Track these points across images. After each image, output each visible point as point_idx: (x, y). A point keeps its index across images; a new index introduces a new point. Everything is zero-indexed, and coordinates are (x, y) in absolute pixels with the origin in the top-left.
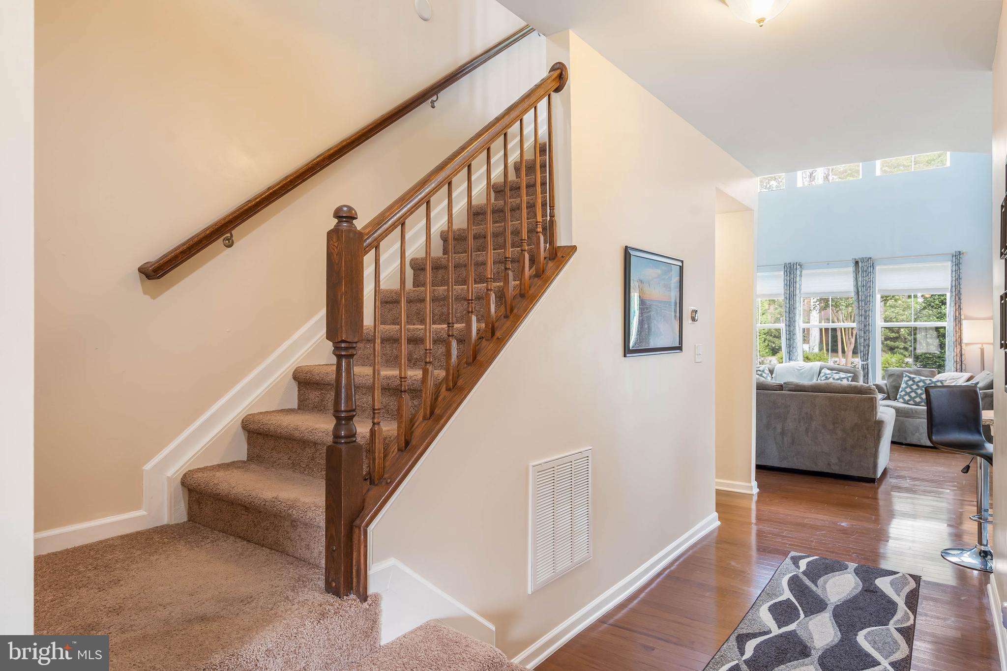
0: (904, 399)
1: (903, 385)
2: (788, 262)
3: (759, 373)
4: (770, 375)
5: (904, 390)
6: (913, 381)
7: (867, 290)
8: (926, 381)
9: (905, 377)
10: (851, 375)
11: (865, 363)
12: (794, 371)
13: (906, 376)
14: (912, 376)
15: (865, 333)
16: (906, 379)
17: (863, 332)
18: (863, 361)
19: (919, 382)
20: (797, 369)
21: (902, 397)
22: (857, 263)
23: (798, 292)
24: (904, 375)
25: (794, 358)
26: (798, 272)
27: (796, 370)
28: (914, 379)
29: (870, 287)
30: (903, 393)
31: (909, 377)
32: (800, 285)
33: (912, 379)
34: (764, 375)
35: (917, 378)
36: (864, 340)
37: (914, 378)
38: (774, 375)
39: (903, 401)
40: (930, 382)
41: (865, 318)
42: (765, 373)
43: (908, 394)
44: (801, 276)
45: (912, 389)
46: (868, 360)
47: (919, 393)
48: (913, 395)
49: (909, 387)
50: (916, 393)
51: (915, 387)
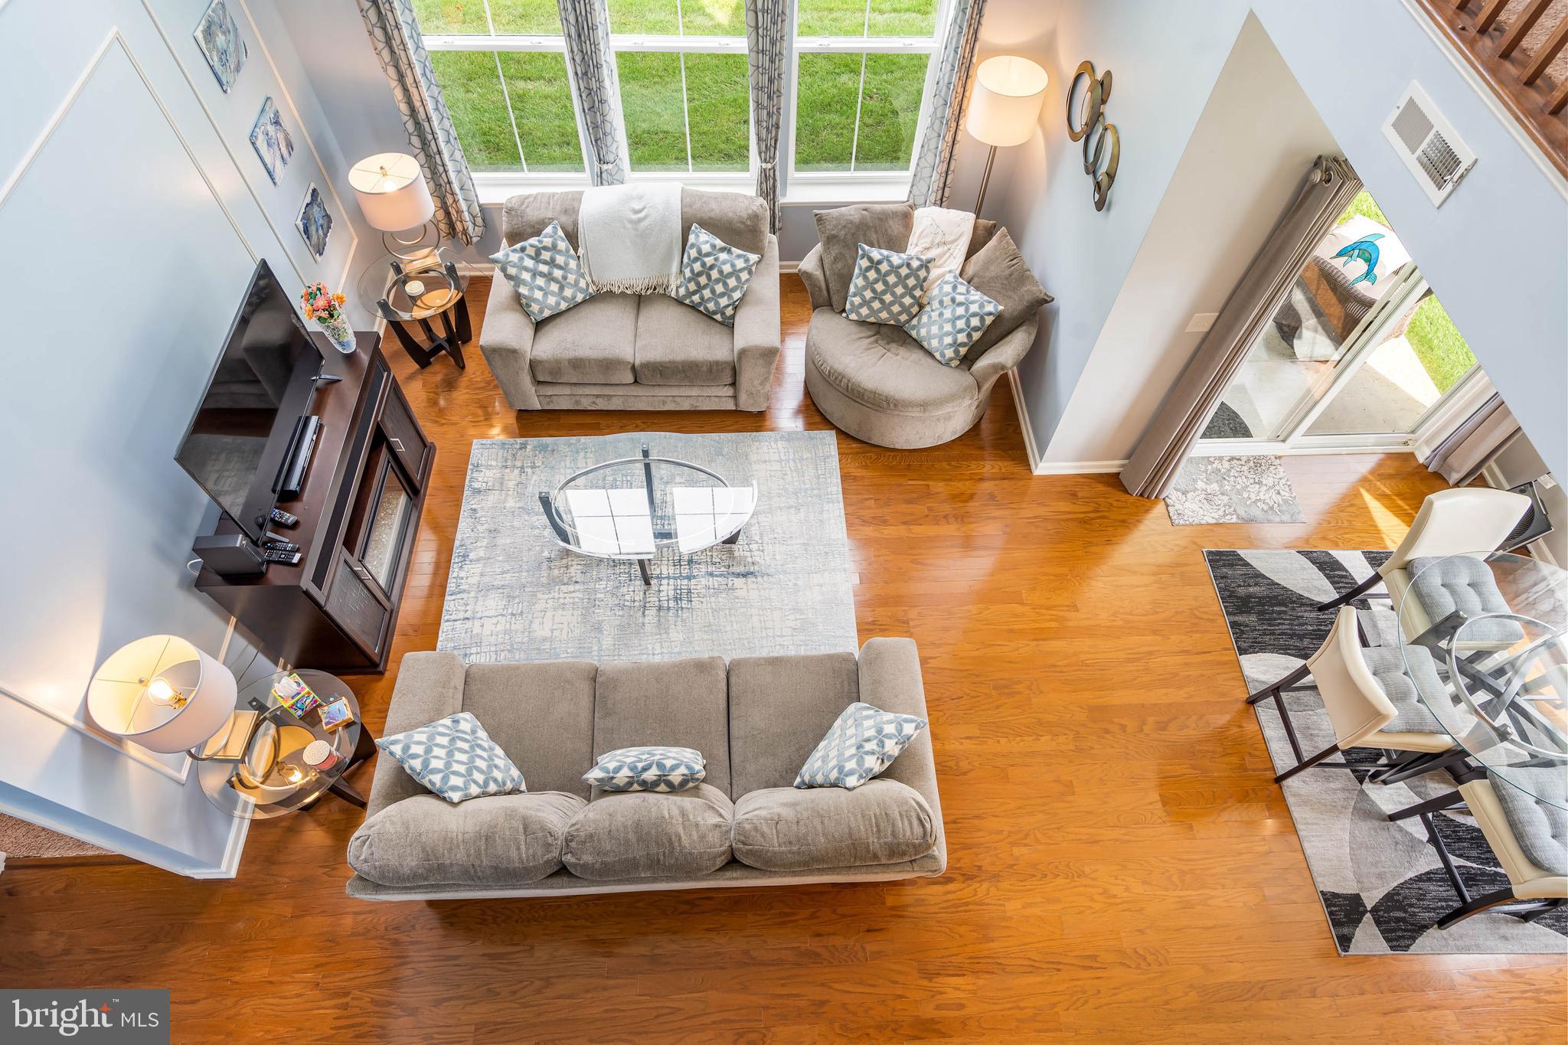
0: (858, 314)
1: (858, 282)
4: (572, 252)
5: (859, 293)
6: (878, 271)
9: (862, 258)
11: (769, 166)
12: (625, 228)
13: (864, 253)
15: (770, 97)
18: (765, 161)
19: (888, 273)
20: (631, 221)
21: (855, 309)
24: (860, 252)
25: (612, 166)
27: (629, 226)
28: (879, 267)
30: (857, 300)
31: (870, 259)
35: (885, 263)
36: (768, 113)
38: (581, 251)
39: (856, 318)
43: (866, 303)
45: (874, 291)
46: (774, 158)
47: (887, 301)
48: (876, 305)
49: (870, 285)
50: (882, 301)
51: (880, 287)
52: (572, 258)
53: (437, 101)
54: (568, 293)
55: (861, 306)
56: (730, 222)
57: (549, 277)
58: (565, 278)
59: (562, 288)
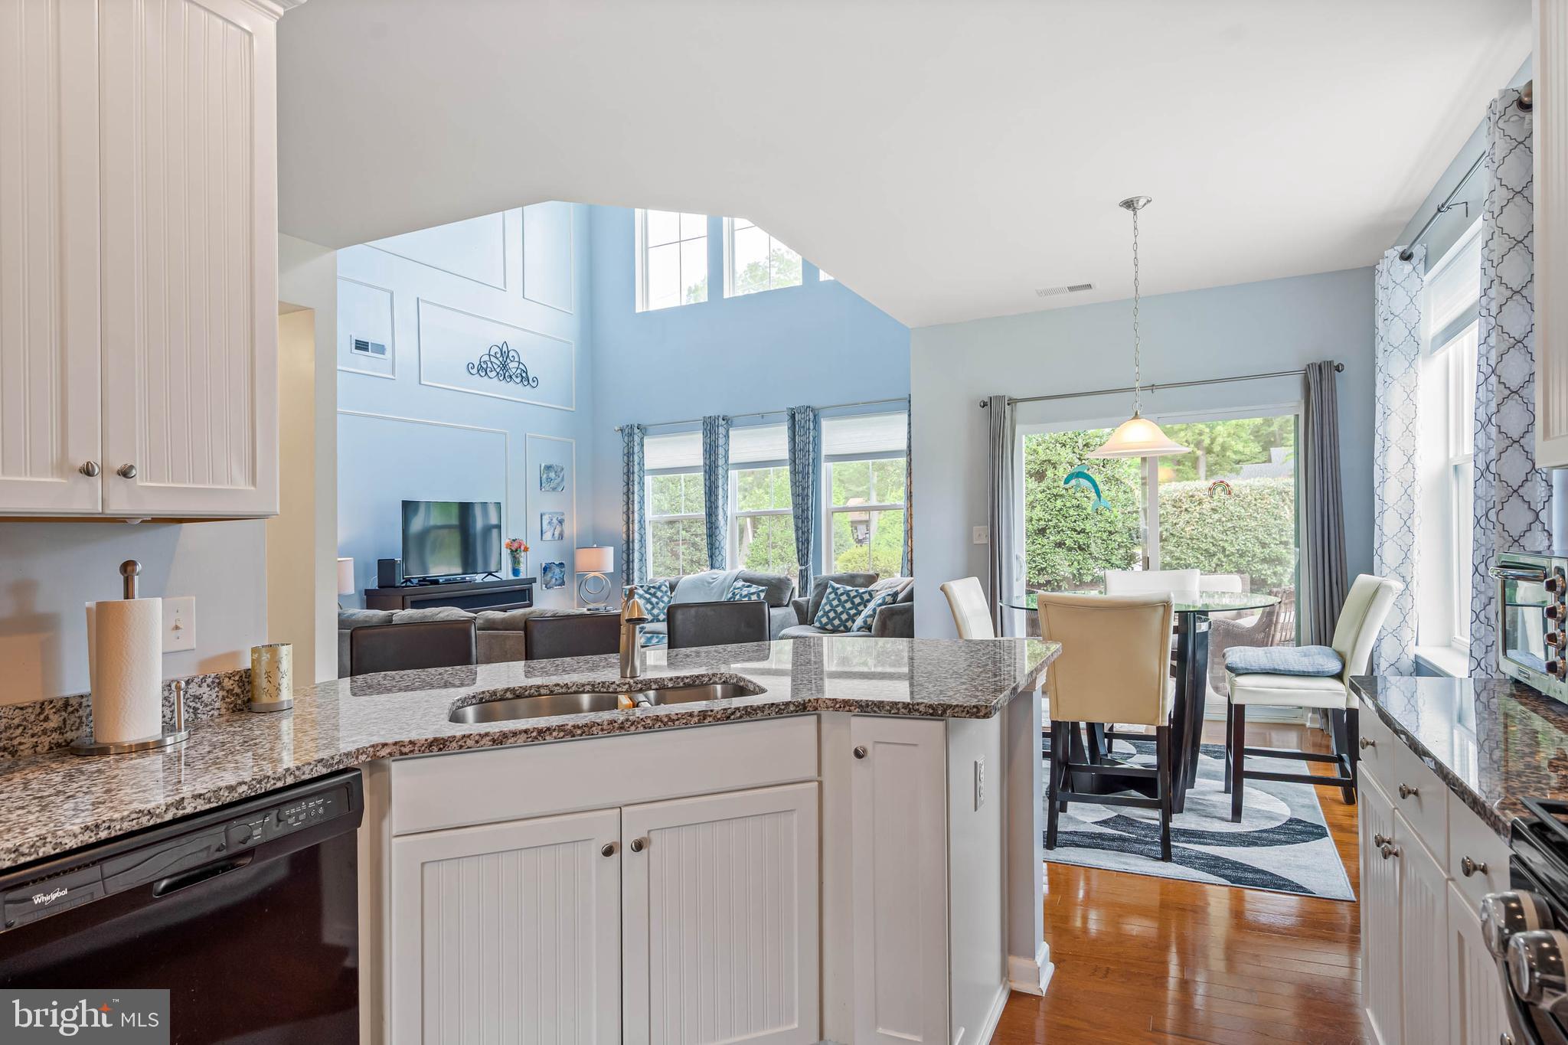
0: (821, 622)
1: (823, 601)
2: (707, 416)
3: (652, 591)
4: (669, 593)
5: (823, 608)
6: (836, 594)
7: (804, 456)
8: (850, 593)
9: (829, 588)
10: (764, 588)
11: (803, 567)
12: (704, 585)
13: (831, 585)
14: (837, 586)
15: (803, 522)
16: (829, 590)
17: (800, 521)
18: (802, 565)
19: (842, 594)
21: (819, 619)
22: (793, 417)
23: (721, 462)
25: (717, 565)
26: (722, 430)
29: (809, 451)
30: (821, 613)
31: (833, 588)
32: (727, 451)
33: (835, 590)
34: (659, 594)
35: (842, 589)
37: (838, 589)
38: (674, 594)
40: (856, 594)
41: (803, 499)
42: (662, 591)
44: (727, 436)
45: (831, 605)
46: (807, 563)
47: (839, 612)
48: (832, 615)
49: (830, 602)
50: (836, 612)
51: (835, 603)
52: (668, 596)
53: (642, 537)
54: (656, 611)
55: (822, 616)
56: (762, 580)
57: (648, 601)
58: (657, 603)
59: (653, 608)
